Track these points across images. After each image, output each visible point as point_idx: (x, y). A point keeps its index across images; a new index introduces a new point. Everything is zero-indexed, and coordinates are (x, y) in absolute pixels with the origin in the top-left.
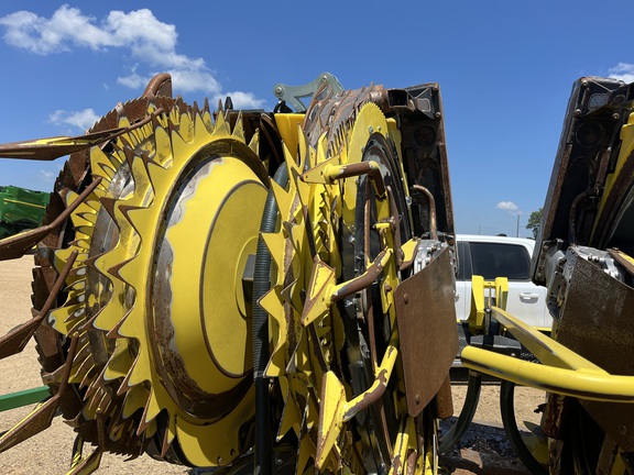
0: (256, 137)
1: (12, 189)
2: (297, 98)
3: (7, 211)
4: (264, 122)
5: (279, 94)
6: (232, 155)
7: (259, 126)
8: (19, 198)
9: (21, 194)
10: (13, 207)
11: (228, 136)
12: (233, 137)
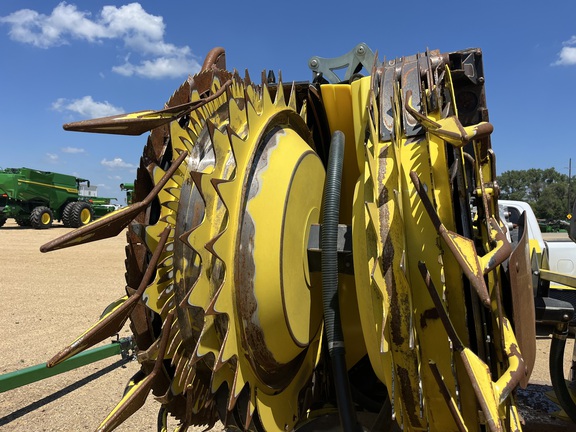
0: (304, 108)
1: (24, 170)
2: (331, 69)
3: (21, 190)
4: (311, 92)
5: (314, 67)
6: (289, 127)
7: (306, 97)
8: (31, 178)
9: (33, 174)
10: (26, 187)
11: (285, 108)
12: (289, 108)
